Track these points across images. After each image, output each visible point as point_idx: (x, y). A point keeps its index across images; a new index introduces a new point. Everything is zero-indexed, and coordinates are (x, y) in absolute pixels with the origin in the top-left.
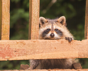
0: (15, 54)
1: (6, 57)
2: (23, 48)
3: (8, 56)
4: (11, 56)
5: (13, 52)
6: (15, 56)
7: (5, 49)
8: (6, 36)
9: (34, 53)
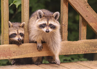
0: (14, 54)
1: (8, 57)
2: (19, 50)
3: (9, 56)
4: (11, 56)
5: (13, 53)
6: (14, 56)
7: (7, 51)
8: (7, 42)
9: (27, 53)
